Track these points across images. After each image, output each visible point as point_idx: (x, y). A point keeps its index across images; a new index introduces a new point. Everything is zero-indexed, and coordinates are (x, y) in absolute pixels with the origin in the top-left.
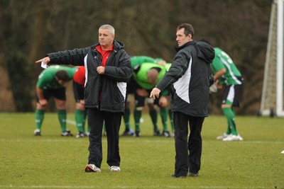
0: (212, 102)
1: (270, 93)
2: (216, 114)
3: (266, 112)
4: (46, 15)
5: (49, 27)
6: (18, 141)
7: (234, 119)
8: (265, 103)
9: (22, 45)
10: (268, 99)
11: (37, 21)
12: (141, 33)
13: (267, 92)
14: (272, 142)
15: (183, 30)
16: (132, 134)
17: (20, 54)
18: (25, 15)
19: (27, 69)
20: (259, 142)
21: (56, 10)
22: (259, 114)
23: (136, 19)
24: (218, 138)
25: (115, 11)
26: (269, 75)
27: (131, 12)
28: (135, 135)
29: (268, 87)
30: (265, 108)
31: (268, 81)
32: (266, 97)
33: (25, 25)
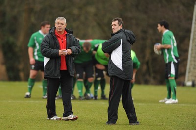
0: (150, 75)
1: (192, 69)
2: (152, 84)
3: (189, 83)
4: (31, 11)
5: (33, 19)
6: (10, 101)
7: (176, 88)
8: (188, 76)
9: (13, 32)
10: (190, 74)
11: (24, 15)
12: (99, 25)
13: (190, 69)
14: (193, 105)
15: (117, 21)
16: (92, 98)
17: (11, 39)
18: (16, 10)
19: (17, 50)
20: (183, 105)
21: (38, 7)
22: (184, 85)
23: (96, 15)
24: (160, 101)
25: (80, 8)
26: (191, 57)
27: (92, 10)
28: (94, 98)
29: (191, 65)
30: (188, 80)
31: (191, 61)
32: (189, 72)
33: (15, 18)
